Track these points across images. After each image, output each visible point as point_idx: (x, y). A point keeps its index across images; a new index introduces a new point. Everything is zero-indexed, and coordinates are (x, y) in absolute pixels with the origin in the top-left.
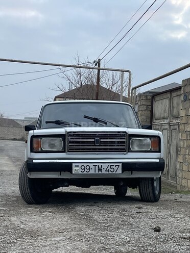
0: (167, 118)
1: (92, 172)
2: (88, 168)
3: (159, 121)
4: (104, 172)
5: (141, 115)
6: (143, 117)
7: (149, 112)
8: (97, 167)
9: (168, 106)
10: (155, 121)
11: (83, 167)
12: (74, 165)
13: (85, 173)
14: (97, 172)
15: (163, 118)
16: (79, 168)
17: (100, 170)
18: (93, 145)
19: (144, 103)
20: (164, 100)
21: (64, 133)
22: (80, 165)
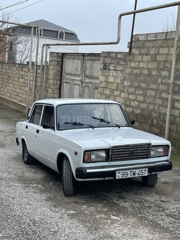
0: (79, 76)
1: (129, 176)
2: (126, 173)
3: (70, 76)
4: (137, 176)
5: (53, 69)
6: (55, 71)
7: (60, 67)
8: (132, 173)
9: (80, 66)
10: (65, 75)
11: (123, 174)
12: (117, 173)
13: (125, 177)
14: (132, 176)
15: (75, 75)
16: (120, 175)
17: (134, 174)
18: (128, 156)
19: (56, 60)
20: (76, 60)
21: (109, 148)
22: (121, 172)
